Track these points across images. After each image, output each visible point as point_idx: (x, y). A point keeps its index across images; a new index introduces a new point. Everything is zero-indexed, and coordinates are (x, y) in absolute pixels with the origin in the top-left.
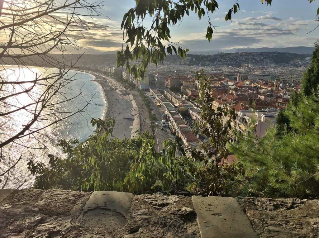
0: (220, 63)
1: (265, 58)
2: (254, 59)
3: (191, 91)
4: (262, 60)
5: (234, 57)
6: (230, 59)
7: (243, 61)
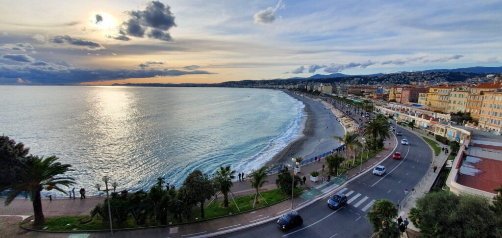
0: (387, 82)
1: (436, 77)
2: (423, 78)
3: (377, 95)
4: (433, 79)
5: (402, 77)
6: (397, 79)
7: (411, 80)
